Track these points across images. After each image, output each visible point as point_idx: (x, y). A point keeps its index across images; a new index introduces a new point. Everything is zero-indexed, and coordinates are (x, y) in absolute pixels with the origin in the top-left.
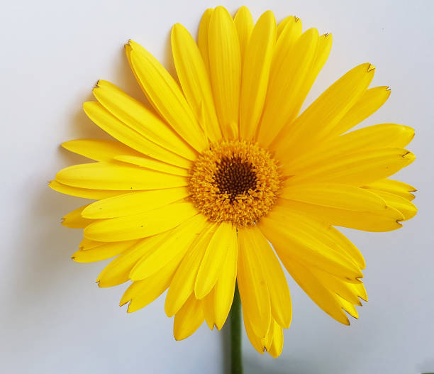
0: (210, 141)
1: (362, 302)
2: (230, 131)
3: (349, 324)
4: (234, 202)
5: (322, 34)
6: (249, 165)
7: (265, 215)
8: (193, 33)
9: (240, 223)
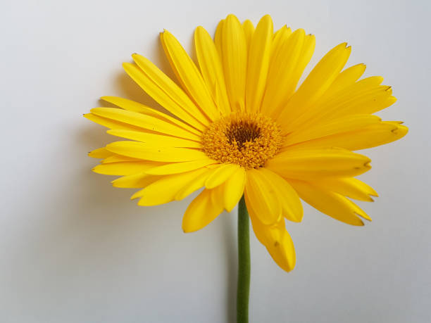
0: (221, 114)
1: (374, 198)
2: (238, 106)
3: (363, 224)
4: (242, 148)
5: (307, 34)
6: (254, 127)
7: (270, 158)
8: (212, 34)
9: (247, 165)
